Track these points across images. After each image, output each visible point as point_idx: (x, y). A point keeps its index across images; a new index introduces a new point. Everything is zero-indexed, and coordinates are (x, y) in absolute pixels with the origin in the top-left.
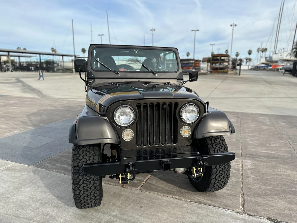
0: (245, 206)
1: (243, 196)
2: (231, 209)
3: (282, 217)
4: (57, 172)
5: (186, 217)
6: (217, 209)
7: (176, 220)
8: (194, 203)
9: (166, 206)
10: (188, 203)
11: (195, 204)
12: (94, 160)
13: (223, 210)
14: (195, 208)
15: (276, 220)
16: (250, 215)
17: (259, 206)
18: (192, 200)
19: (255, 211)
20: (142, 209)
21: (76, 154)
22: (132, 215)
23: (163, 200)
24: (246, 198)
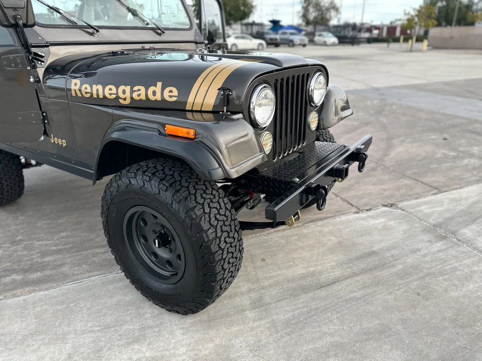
0: (354, 204)
1: (336, 196)
2: (346, 212)
3: (389, 199)
4: (14, 296)
5: (325, 242)
6: (337, 219)
7: (321, 250)
8: (308, 224)
9: (287, 243)
10: (303, 228)
11: (312, 225)
12: (227, 206)
13: (343, 218)
14: (319, 229)
15: (389, 204)
16: (368, 210)
17: (362, 198)
18: (304, 223)
19: (366, 205)
20: (269, 261)
21: (196, 207)
22: (269, 275)
23: (275, 239)
24: (342, 196)
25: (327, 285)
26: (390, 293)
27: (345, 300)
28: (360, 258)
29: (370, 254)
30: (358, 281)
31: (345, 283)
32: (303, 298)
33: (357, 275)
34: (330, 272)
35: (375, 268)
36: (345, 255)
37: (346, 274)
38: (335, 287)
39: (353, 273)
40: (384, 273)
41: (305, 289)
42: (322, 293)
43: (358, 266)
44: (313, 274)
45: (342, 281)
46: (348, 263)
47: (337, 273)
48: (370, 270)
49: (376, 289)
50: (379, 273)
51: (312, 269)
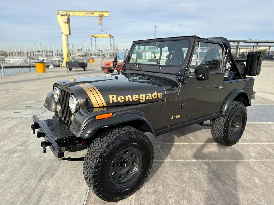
25: (41, 177)
26: (13, 192)
27: (29, 179)
28: (41, 196)
29: (38, 202)
30: (31, 187)
31: (36, 183)
32: (44, 170)
33: (34, 188)
34: (46, 182)
35: (29, 197)
36: (49, 192)
37: (39, 186)
38: (38, 179)
39: (36, 188)
40: (22, 198)
41: (47, 172)
42: (40, 175)
43: (37, 192)
44: (52, 177)
45: (38, 183)
46: (43, 190)
47: (43, 183)
48: (30, 195)
49: (21, 190)
50: (25, 196)
51: (54, 178)
